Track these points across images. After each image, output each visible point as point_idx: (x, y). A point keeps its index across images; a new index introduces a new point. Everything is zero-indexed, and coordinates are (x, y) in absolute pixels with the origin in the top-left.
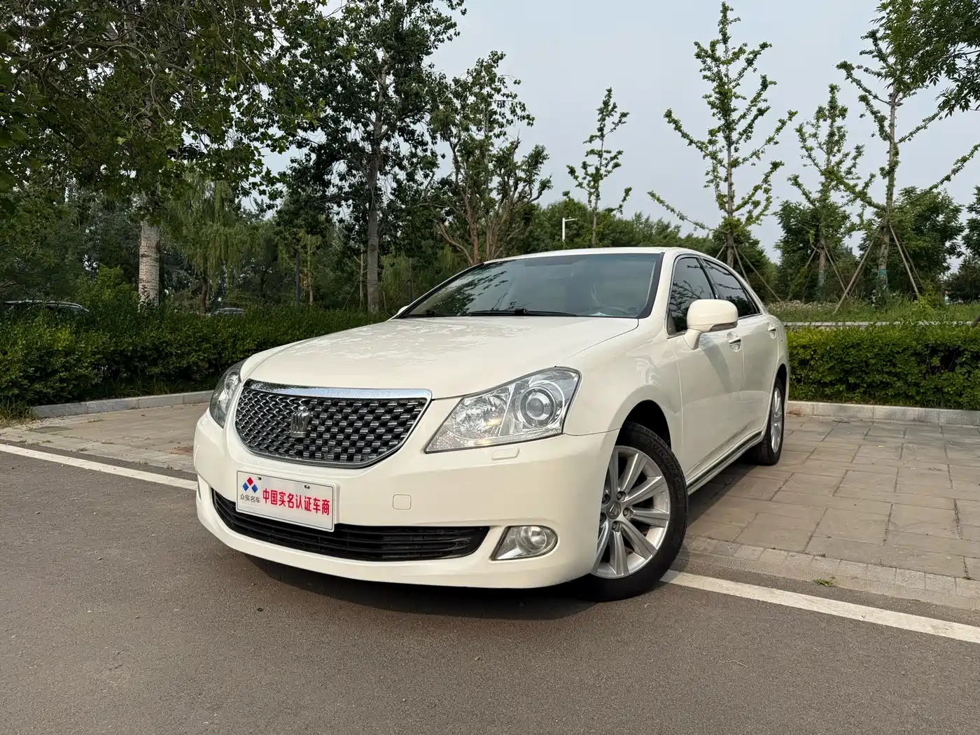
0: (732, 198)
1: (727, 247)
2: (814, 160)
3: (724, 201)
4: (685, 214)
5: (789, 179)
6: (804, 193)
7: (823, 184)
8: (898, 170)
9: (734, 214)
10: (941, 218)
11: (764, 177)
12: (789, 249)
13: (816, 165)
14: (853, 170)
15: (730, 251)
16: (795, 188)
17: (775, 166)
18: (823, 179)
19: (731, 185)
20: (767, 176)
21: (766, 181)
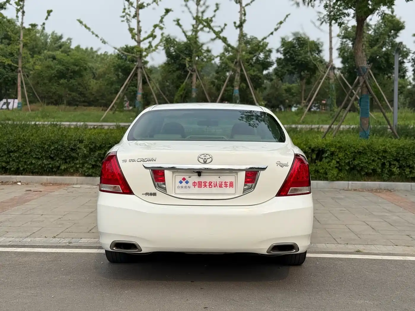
0: (139, 31)
1: (137, 68)
2: (189, 9)
3: (135, 34)
4: (106, 40)
5: (174, 21)
6: (184, 32)
7: (193, 26)
8: (245, 25)
9: (142, 43)
10: (262, 56)
11: (160, 18)
12: (171, 70)
13: (190, 12)
14: (213, 19)
15: (139, 70)
16: (178, 27)
17: (167, 11)
18: (194, 22)
19: (139, 22)
20: (162, 18)
21: (161, 21)
